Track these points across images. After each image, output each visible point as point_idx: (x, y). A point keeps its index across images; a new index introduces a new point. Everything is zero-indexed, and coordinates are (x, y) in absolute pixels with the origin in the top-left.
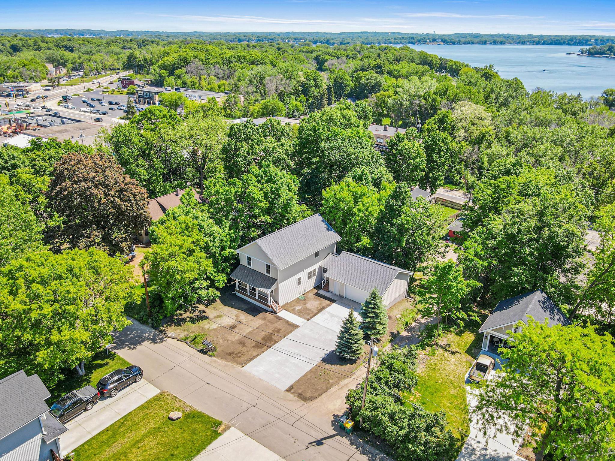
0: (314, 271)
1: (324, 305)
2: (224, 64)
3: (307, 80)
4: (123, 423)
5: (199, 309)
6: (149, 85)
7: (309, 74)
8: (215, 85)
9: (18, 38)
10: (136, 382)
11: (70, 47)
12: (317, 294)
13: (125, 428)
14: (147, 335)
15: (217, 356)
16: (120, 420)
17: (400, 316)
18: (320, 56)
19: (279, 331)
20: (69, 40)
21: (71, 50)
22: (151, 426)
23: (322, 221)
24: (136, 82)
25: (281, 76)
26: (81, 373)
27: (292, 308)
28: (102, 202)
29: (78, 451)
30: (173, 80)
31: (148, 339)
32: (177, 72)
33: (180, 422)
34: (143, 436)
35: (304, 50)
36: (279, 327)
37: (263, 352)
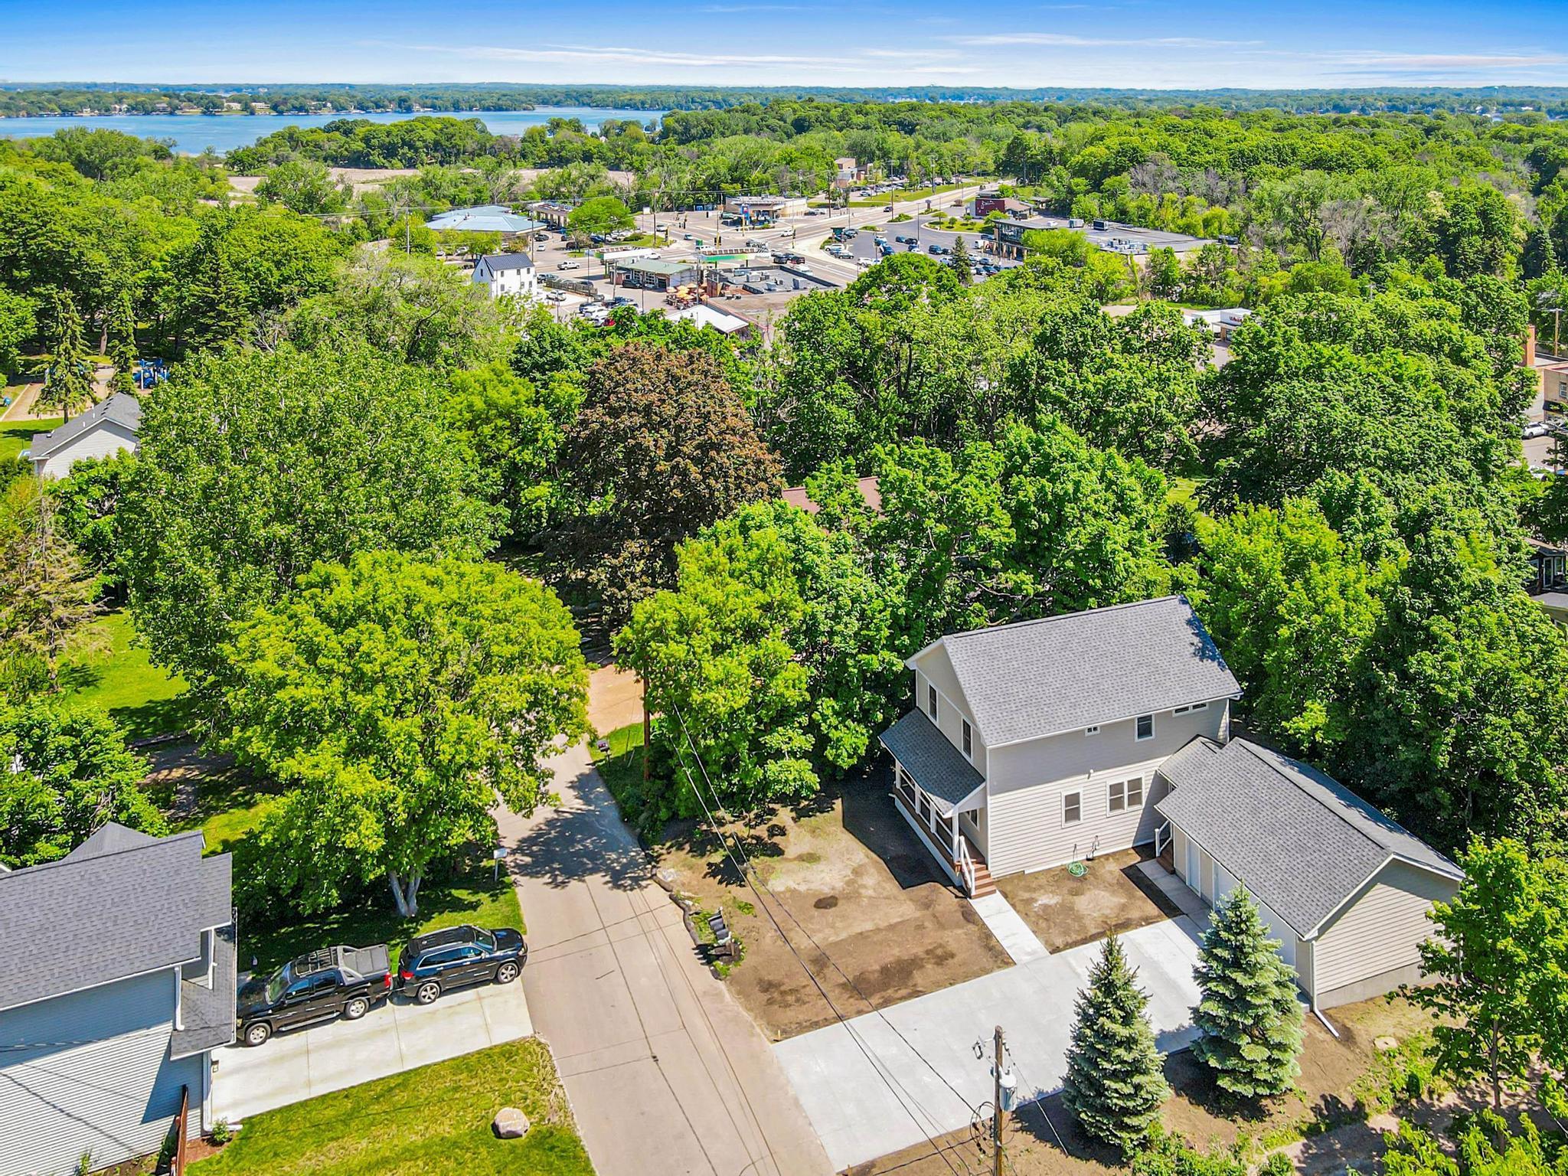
0: (1136, 784)
1: (1135, 914)
2: (1235, 165)
3: (1455, 214)
4: (391, 1089)
5: (775, 821)
6: (1041, 212)
7: (1466, 197)
8: (1197, 217)
9: (814, 104)
10: (496, 980)
11: (910, 124)
12: (1133, 874)
13: (385, 1107)
14: (614, 856)
15: (733, 982)
16: (392, 1077)
17: (1393, 1044)
18: (1546, 149)
19: (942, 958)
20: (913, 108)
21: (908, 128)
22: (440, 1129)
23: (1189, 622)
24: (1010, 203)
25: (1370, 201)
26: (403, 908)
27: (1026, 895)
28: (658, 468)
29: (252, 1125)
30: (1096, 202)
31: (609, 869)
32: (1108, 182)
33: (514, 1147)
34: (406, 1150)
35: (1506, 133)
36: (953, 946)
37: (860, 1012)
